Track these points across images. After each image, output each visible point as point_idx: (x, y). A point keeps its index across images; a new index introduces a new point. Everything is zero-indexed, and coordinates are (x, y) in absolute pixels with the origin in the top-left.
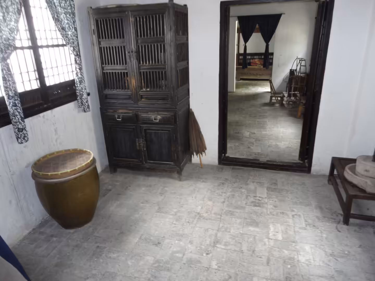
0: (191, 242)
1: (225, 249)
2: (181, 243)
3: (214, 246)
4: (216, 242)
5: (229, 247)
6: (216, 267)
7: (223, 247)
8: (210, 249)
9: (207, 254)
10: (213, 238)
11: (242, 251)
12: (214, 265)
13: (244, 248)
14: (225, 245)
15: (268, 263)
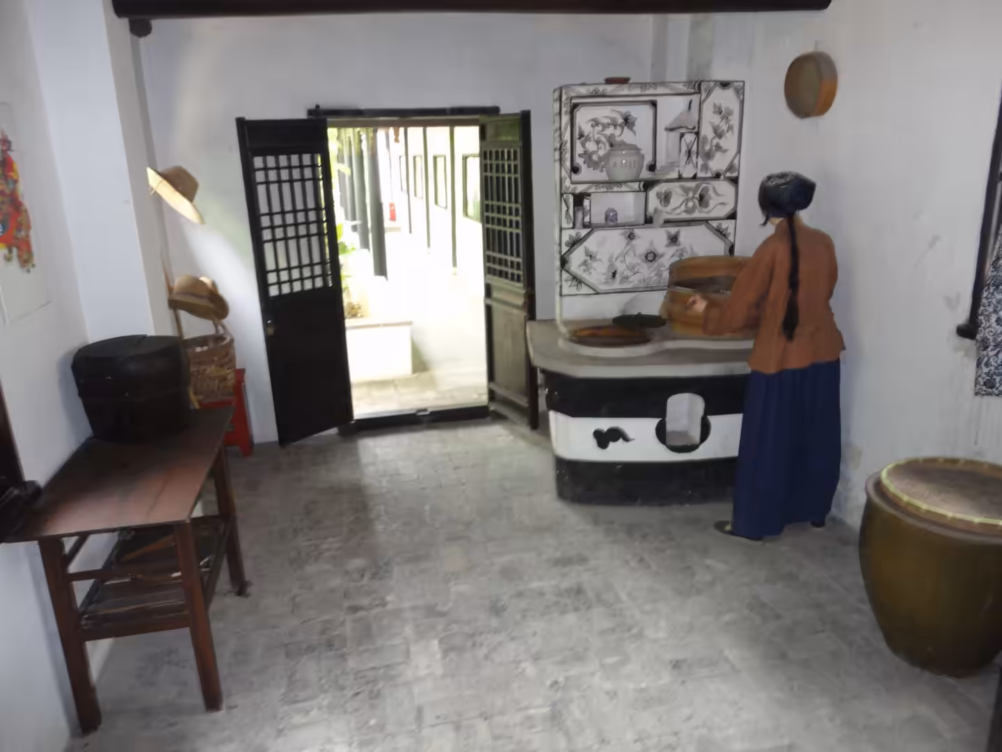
0: (613, 695)
1: (527, 708)
2: (631, 686)
3: (554, 704)
4: (555, 717)
5: (518, 717)
6: (523, 665)
7: (532, 712)
8: (559, 695)
9: (556, 683)
10: (569, 723)
11: (486, 719)
12: (530, 669)
13: (482, 727)
14: (529, 718)
15: (420, 711)
